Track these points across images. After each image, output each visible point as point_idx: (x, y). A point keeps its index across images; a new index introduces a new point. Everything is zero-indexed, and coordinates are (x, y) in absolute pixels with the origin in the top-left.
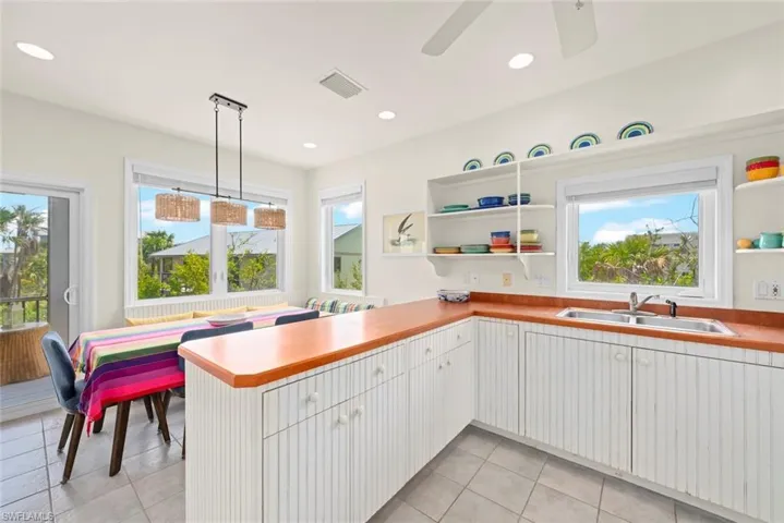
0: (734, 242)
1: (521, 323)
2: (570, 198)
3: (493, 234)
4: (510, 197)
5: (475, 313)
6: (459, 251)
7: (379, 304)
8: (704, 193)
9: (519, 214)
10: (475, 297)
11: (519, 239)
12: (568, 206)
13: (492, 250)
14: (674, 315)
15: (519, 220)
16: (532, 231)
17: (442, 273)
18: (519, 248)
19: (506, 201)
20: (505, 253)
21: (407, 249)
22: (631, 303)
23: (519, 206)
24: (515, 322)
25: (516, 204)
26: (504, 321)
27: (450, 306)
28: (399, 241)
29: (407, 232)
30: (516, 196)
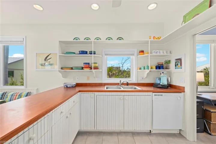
0: (137, 68)
1: (95, 93)
2: (106, 55)
3: (84, 63)
4: (90, 52)
5: (80, 91)
6: (72, 69)
7: (34, 92)
8: (131, 57)
9: (93, 57)
10: (78, 85)
11: (93, 65)
12: (106, 56)
13: (84, 69)
14: (128, 85)
15: (93, 59)
16: (96, 63)
17: (65, 76)
18: (93, 68)
19: (88, 53)
20: (88, 70)
21: (48, 68)
22: (120, 83)
23: (93, 55)
24: (93, 93)
25: (92, 54)
26: (90, 93)
27: (69, 89)
28: (45, 64)
29: (49, 61)
30: (92, 51)
